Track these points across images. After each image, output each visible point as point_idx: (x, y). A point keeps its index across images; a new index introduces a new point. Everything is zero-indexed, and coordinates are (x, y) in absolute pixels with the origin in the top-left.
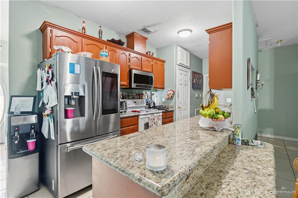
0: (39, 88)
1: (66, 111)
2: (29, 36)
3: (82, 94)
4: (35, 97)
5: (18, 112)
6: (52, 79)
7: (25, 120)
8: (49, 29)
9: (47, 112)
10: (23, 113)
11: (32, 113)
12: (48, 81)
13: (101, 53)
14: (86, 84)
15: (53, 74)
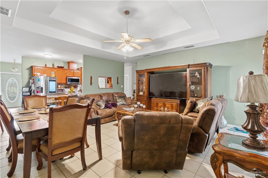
0: (30, 85)
1: (37, 91)
2: (28, 69)
3: (42, 87)
4: (29, 88)
5: (25, 92)
6: (34, 83)
7: (26, 94)
8: (33, 67)
9: (32, 92)
10: (26, 92)
11: (28, 92)
12: (33, 83)
13: (52, 73)
14: (43, 84)
15: (34, 81)
